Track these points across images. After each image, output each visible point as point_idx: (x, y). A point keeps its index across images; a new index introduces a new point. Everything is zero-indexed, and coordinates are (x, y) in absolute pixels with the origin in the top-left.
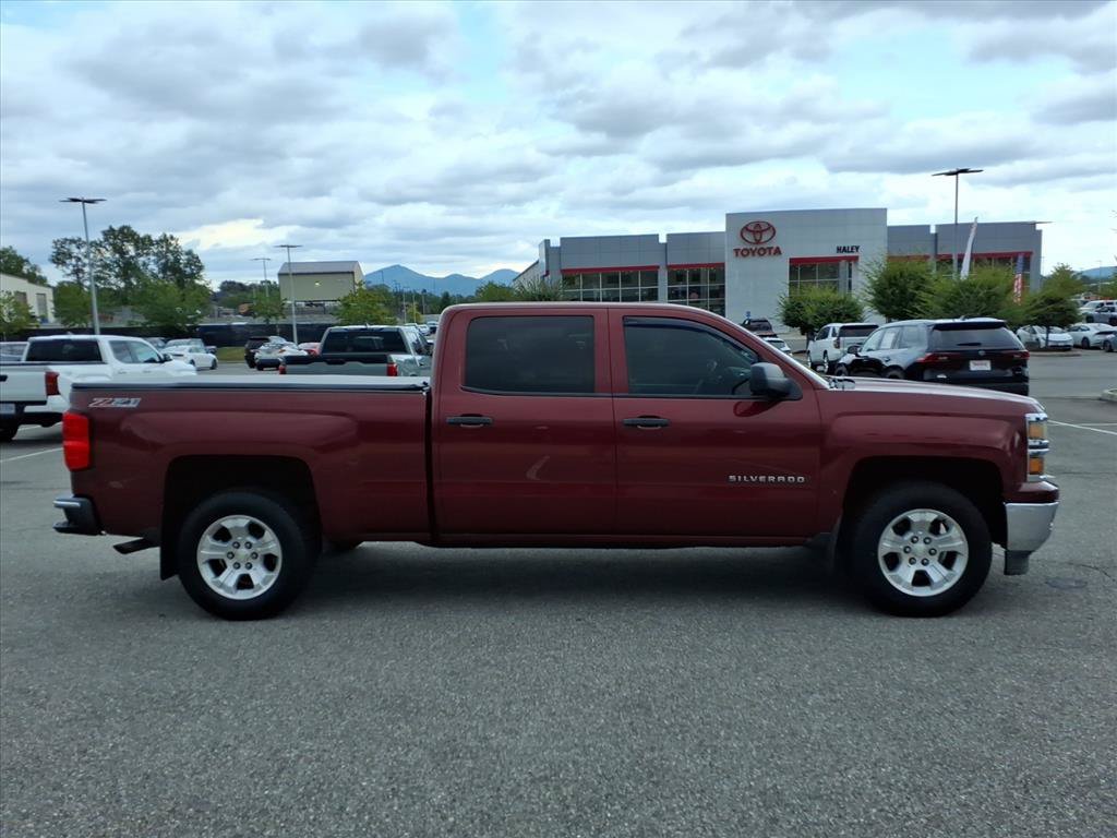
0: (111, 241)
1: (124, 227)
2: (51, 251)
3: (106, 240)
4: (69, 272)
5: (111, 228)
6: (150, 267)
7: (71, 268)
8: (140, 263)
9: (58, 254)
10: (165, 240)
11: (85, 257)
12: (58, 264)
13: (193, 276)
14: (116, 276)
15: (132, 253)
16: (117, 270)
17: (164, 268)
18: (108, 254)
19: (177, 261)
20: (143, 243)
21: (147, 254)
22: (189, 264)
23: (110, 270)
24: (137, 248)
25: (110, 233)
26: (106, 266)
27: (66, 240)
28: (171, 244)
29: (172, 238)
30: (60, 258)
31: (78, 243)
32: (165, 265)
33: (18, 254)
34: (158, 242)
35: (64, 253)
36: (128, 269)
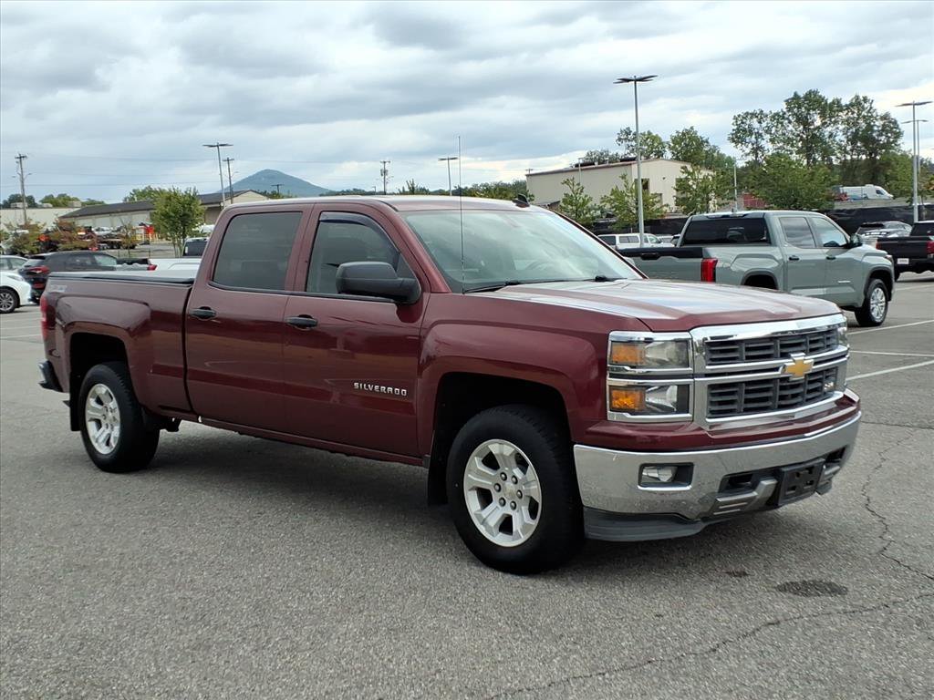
0: (795, 110)
1: (810, 92)
2: (730, 127)
3: (790, 109)
4: (747, 151)
5: (795, 94)
6: (837, 138)
7: (750, 146)
8: (827, 134)
9: (738, 131)
10: (858, 103)
11: (766, 132)
12: (737, 143)
13: (887, 146)
14: (798, 153)
15: (818, 122)
16: (800, 144)
17: (853, 139)
18: (792, 128)
19: (870, 128)
20: (830, 110)
21: (836, 122)
22: (884, 130)
23: (792, 146)
24: (823, 115)
25: (794, 101)
26: (789, 141)
27: (747, 113)
28: (864, 109)
29: (865, 100)
30: (738, 137)
31: (760, 116)
32: (855, 135)
33: (699, 134)
34: (848, 107)
35: (744, 130)
36: (812, 143)
